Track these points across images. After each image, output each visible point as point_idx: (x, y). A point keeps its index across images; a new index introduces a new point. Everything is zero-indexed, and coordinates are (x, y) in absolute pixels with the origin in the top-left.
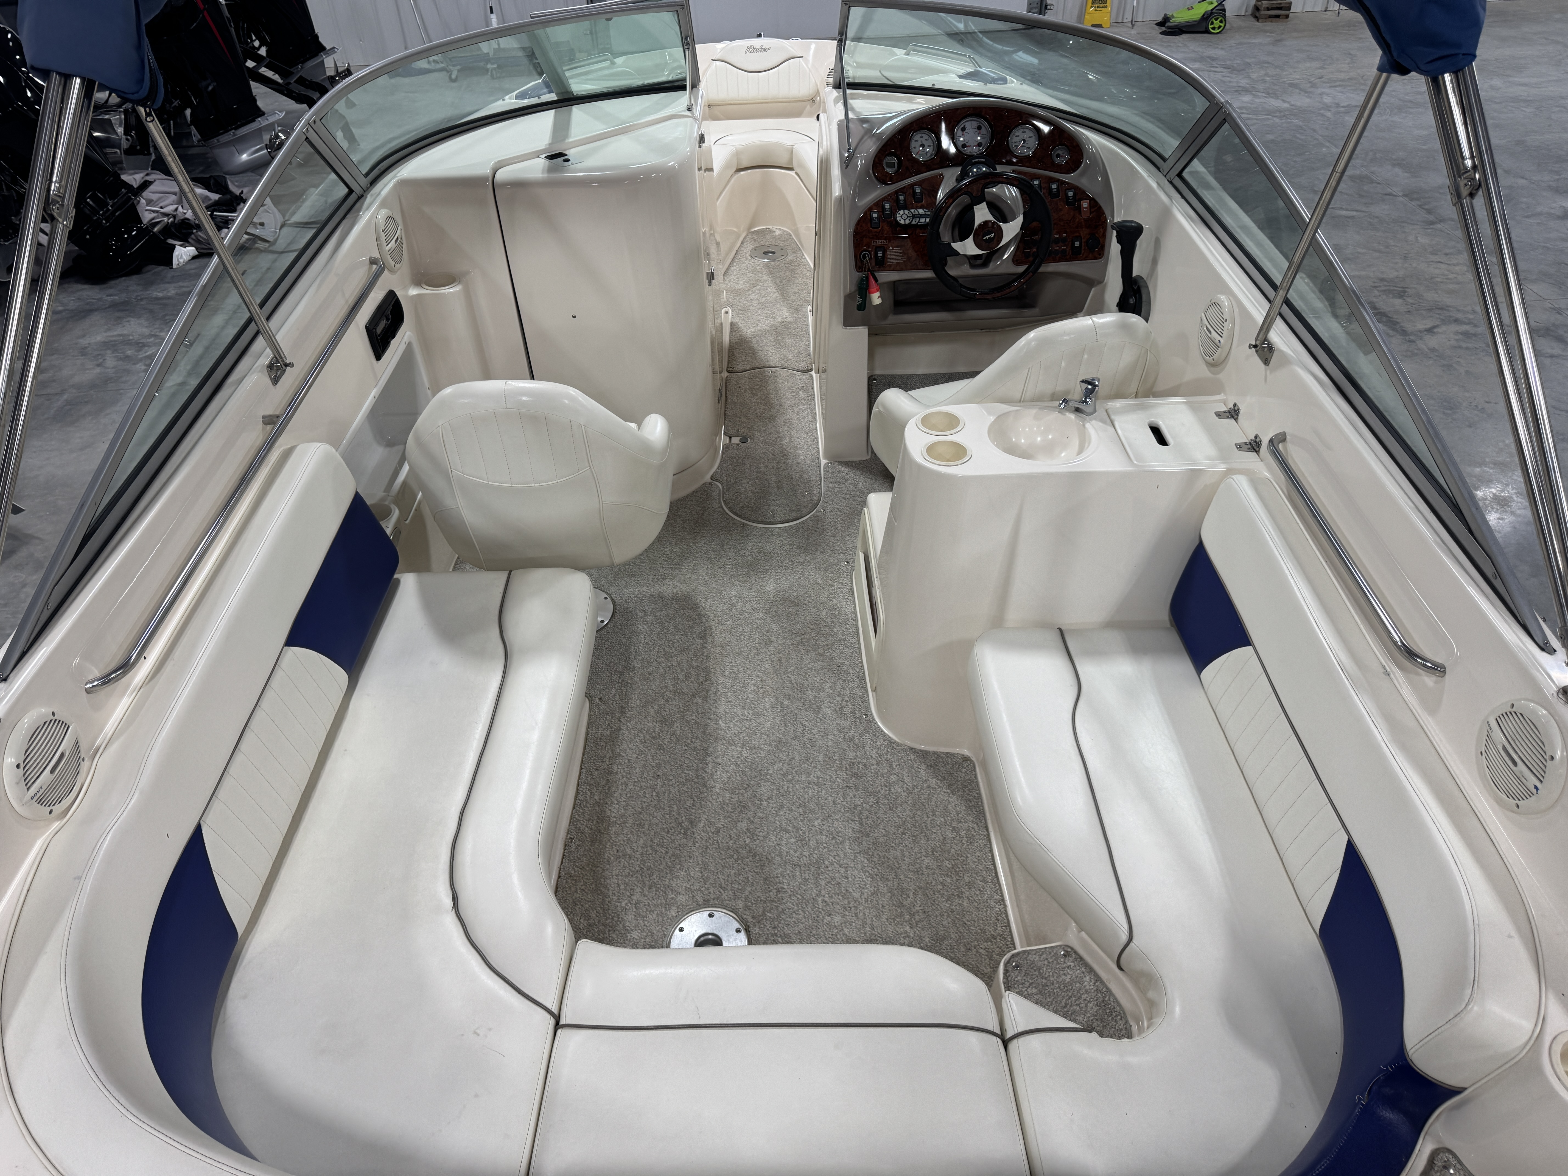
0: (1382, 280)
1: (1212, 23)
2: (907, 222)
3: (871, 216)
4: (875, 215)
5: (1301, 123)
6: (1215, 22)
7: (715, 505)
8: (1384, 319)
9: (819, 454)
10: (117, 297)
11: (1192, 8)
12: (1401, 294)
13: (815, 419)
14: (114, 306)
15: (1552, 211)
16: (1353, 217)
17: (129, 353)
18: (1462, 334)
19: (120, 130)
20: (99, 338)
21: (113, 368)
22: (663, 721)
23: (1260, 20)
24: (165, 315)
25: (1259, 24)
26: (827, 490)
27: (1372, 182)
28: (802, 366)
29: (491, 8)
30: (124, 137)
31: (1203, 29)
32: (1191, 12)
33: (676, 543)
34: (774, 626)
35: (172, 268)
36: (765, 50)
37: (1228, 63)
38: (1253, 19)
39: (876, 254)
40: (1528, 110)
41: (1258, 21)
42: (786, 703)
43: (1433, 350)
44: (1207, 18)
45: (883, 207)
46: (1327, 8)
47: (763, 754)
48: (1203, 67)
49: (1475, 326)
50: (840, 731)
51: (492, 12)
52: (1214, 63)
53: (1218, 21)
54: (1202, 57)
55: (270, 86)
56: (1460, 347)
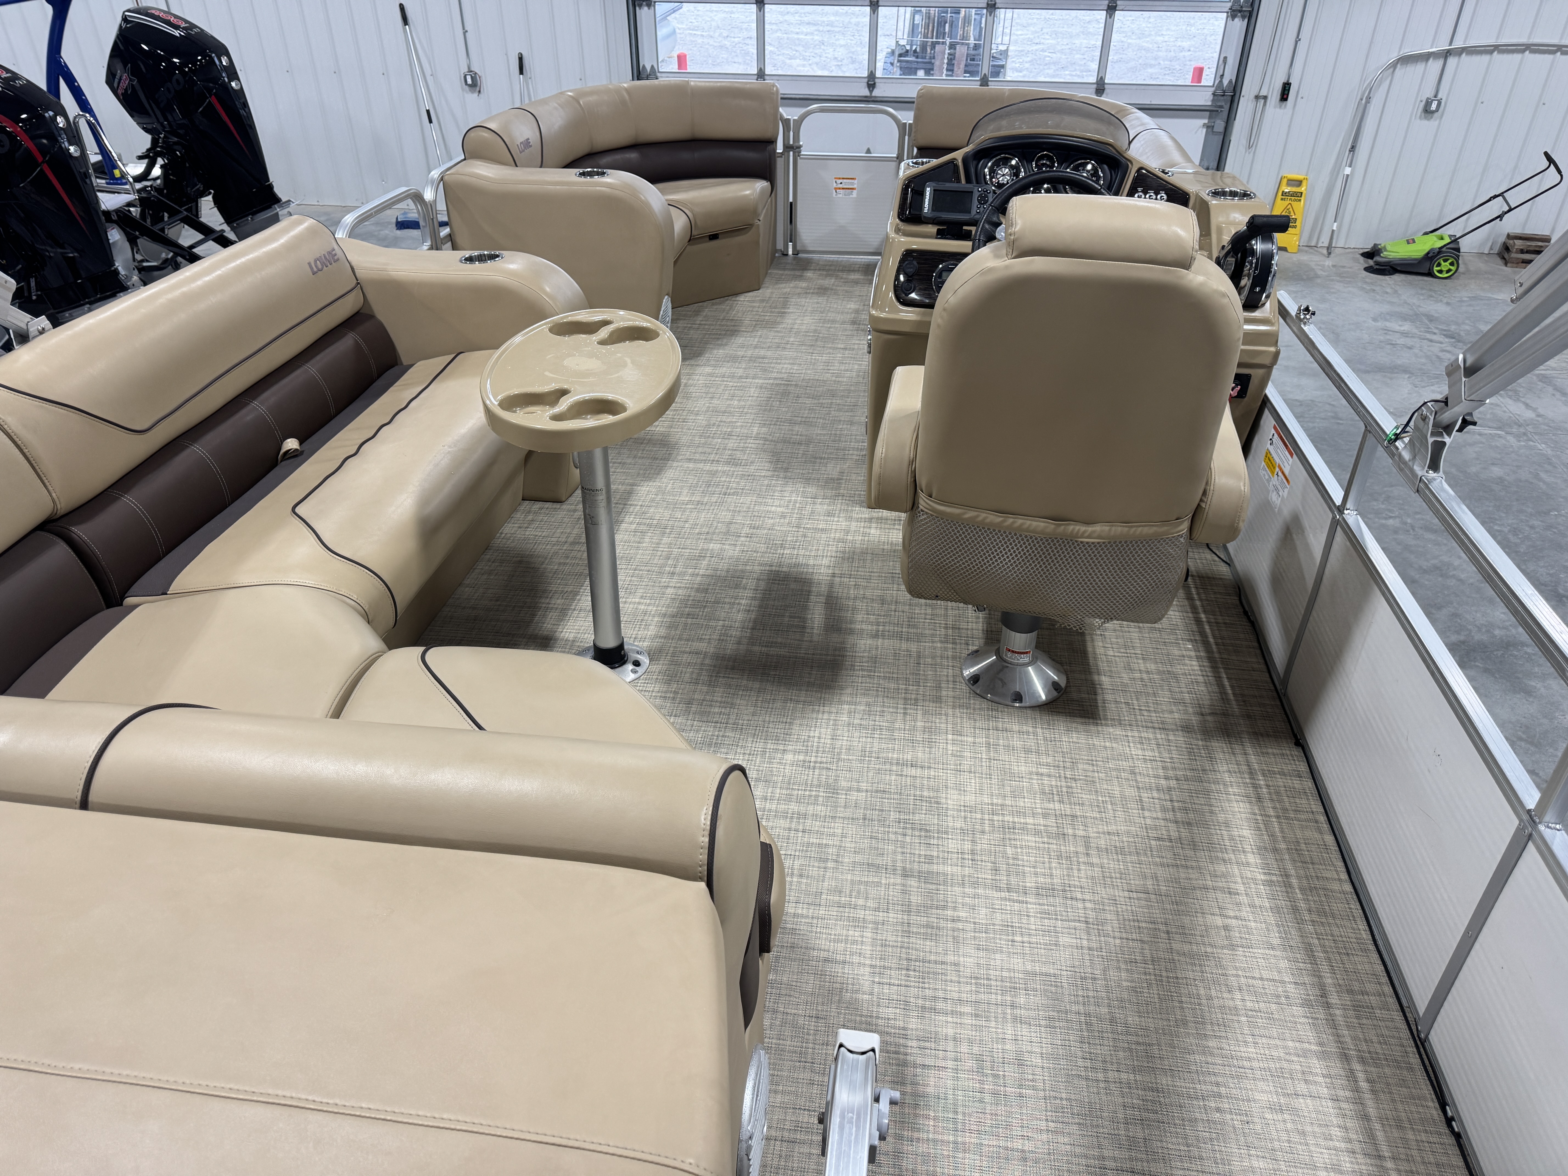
1: (1439, 265)
11: (1414, 241)
32: (1412, 247)
37: (1453, 328)
38: (1499, 261)
44: (1432, 257)
48: (1415, 331)
53: (1447, 263)
54: (1416, 315)
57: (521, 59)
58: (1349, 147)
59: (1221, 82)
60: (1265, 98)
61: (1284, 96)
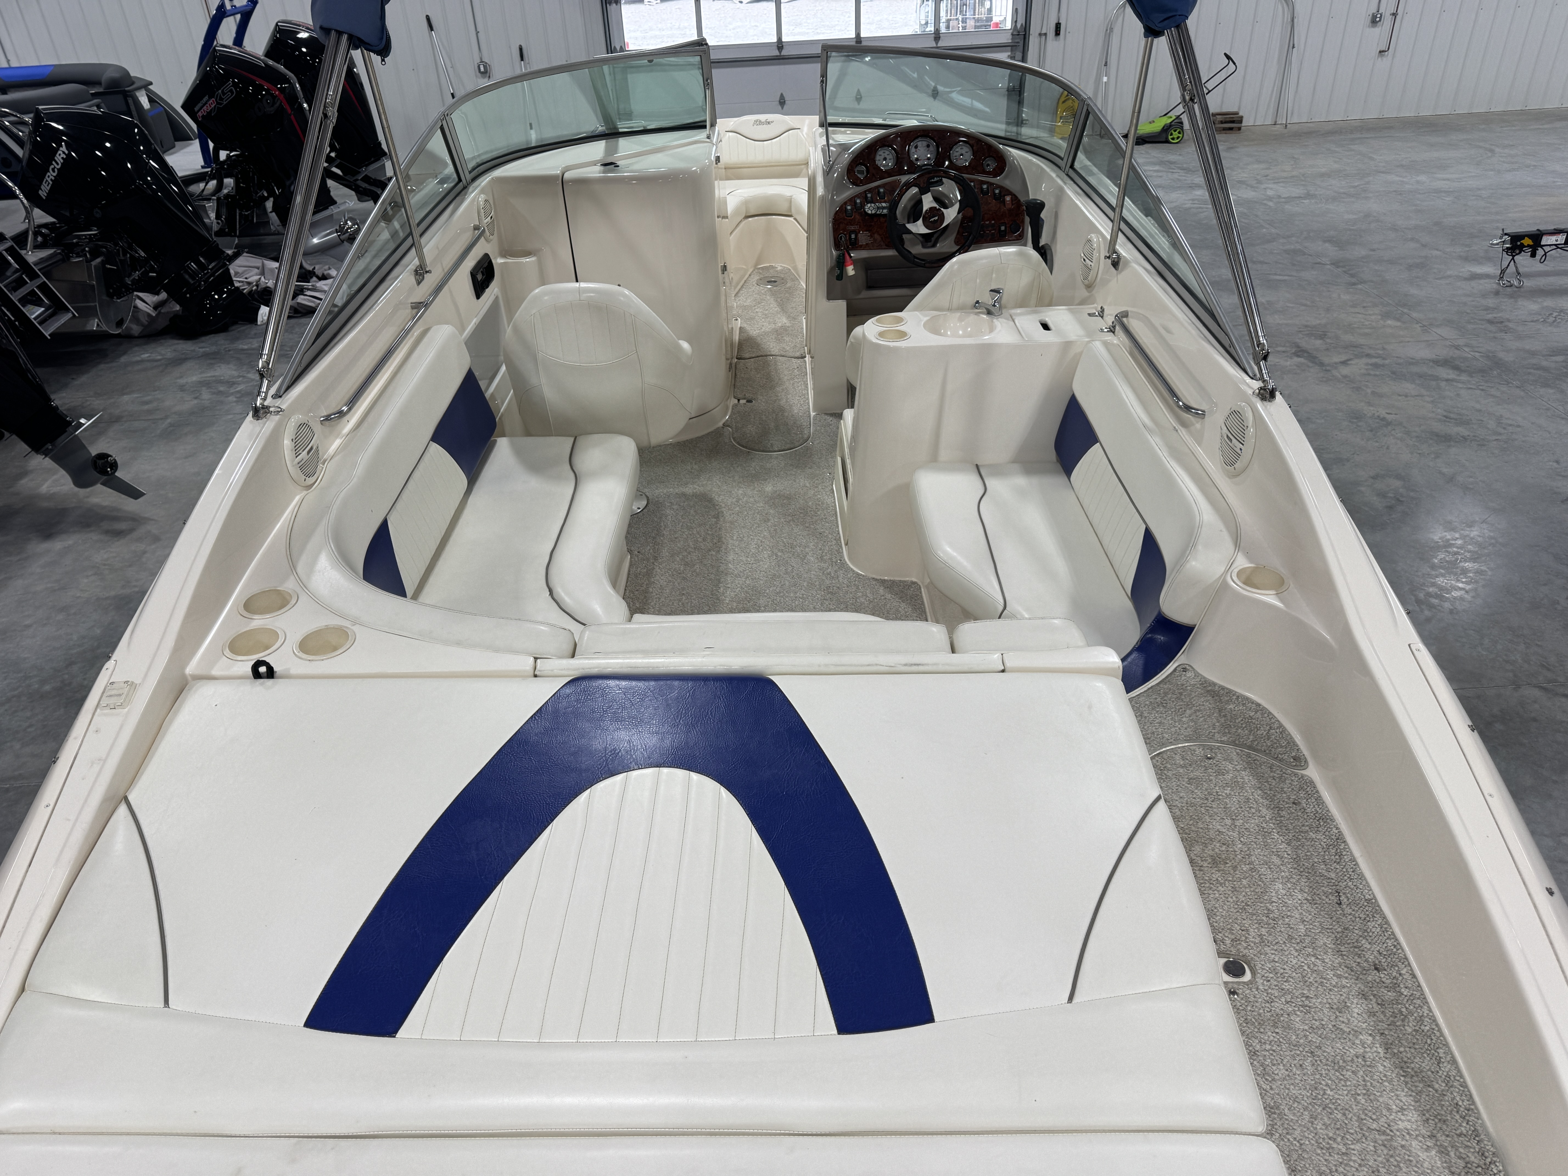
0: (1306, 326)
1: (1172, 134)
2: (873, 212)
3: (846, 208)
4: (849, 208)
5: (1245, 211)
6: (1174, 133)
7: (727, 441)
8: (1305, 355)
9: (809, 409)
10: (208, 349)
11: (1154, 122)
12: (1322, 336)
13: (807, 387)
14: (206, 356)
15: (1461, 274)
16: (1285, 280)
17: (222, 389)
18: (1371, 365)
19: (213, 215)
20: (194, 379)
21: (208, 400)
22: (686, 564)
24: (251, 362)
26: (816, 430)
27: (1304, 254)
28: (798, 354)
29: (531, 124)
30: (215, 221)
31: (1164, 140)
32: (1153, 125)
33: (695, 464)
34: (772, 511)
35: (257, 325)
36: (769, 123)
37: (1185, 166)
39: (850, 236)
40: (1447, 199)
42: (779, 554)
43: (1345, 377)
44: (1166, 129)
45: (855, 202)
46: (1276, 122)
47: (762, 582)
48: (1162, 169)
49: (1384, 359)
50: (820, 569)
51: (531, 128)
52: (1172, 166)
53: (1176, 133)
54: (1162, 162)
55: (341, 182)
56: (1369, 374)
57: (521, 49)
58: (1104, 63)
59: (1016, 25)
60: (1045, 34)
61: (1057, 32)
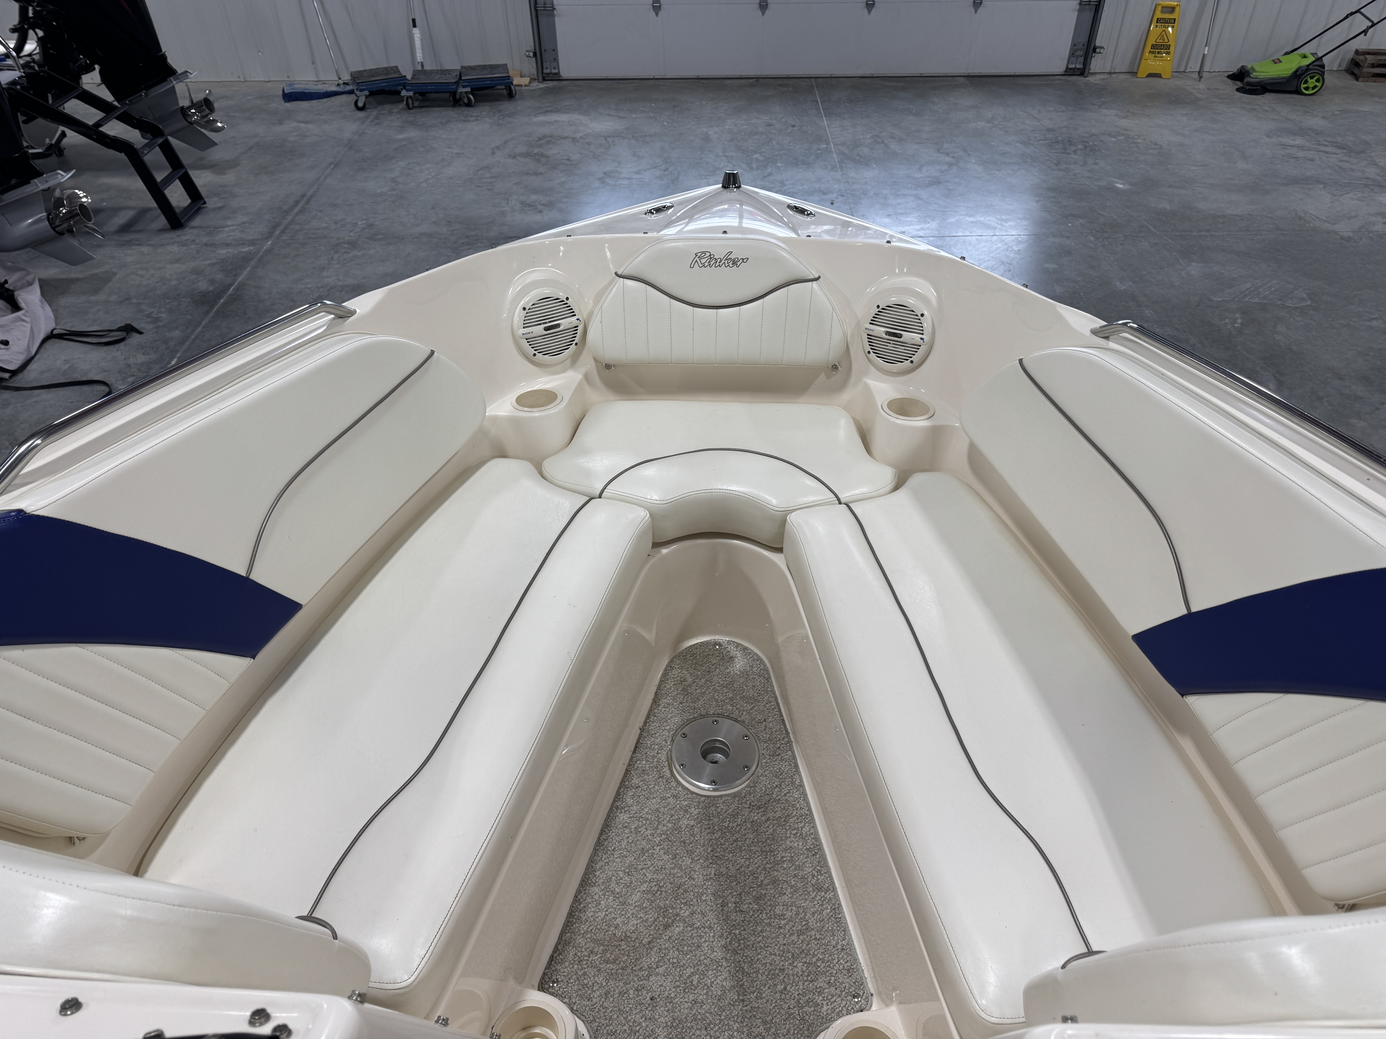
1: (1306, 82)
6: (1310, 81)
11: (1279, 61)
23: (1360, 79)
25: (1360, 84)
29: (414, 21)
31: (1293, 89)
32: (1277, 66)
36: (735, 262)
41: (1357, 79)
51: (414, 26)
